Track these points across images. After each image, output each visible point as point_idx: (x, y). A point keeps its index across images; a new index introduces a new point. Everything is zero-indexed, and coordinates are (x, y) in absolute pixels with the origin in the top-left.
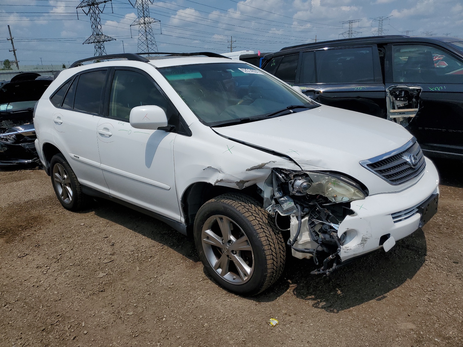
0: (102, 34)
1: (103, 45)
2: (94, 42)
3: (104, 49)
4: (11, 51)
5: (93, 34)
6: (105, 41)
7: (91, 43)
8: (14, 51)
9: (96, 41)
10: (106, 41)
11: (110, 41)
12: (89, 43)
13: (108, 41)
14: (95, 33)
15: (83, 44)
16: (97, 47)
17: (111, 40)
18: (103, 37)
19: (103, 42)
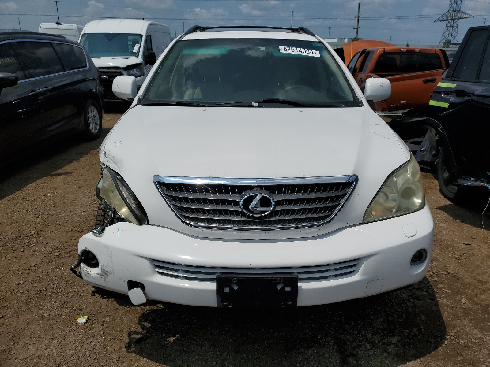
0: (460, 11)
1: (457, 23)
2: (447, 20)
3: (457, 28)
4: (355, 29)
5: (449, 11)
6: (460, 18)
7: (444, 20)
8: (357, 29)
9: (450, 18)
10: (462, 18)
11: (466, 18)
12: (442, 21)
13: (465, 18)
14: (452, 10)
15: (435, 22)
16: (449, 25)
17: (468, 18)
18: (460, 14)
19: (458, 19)
